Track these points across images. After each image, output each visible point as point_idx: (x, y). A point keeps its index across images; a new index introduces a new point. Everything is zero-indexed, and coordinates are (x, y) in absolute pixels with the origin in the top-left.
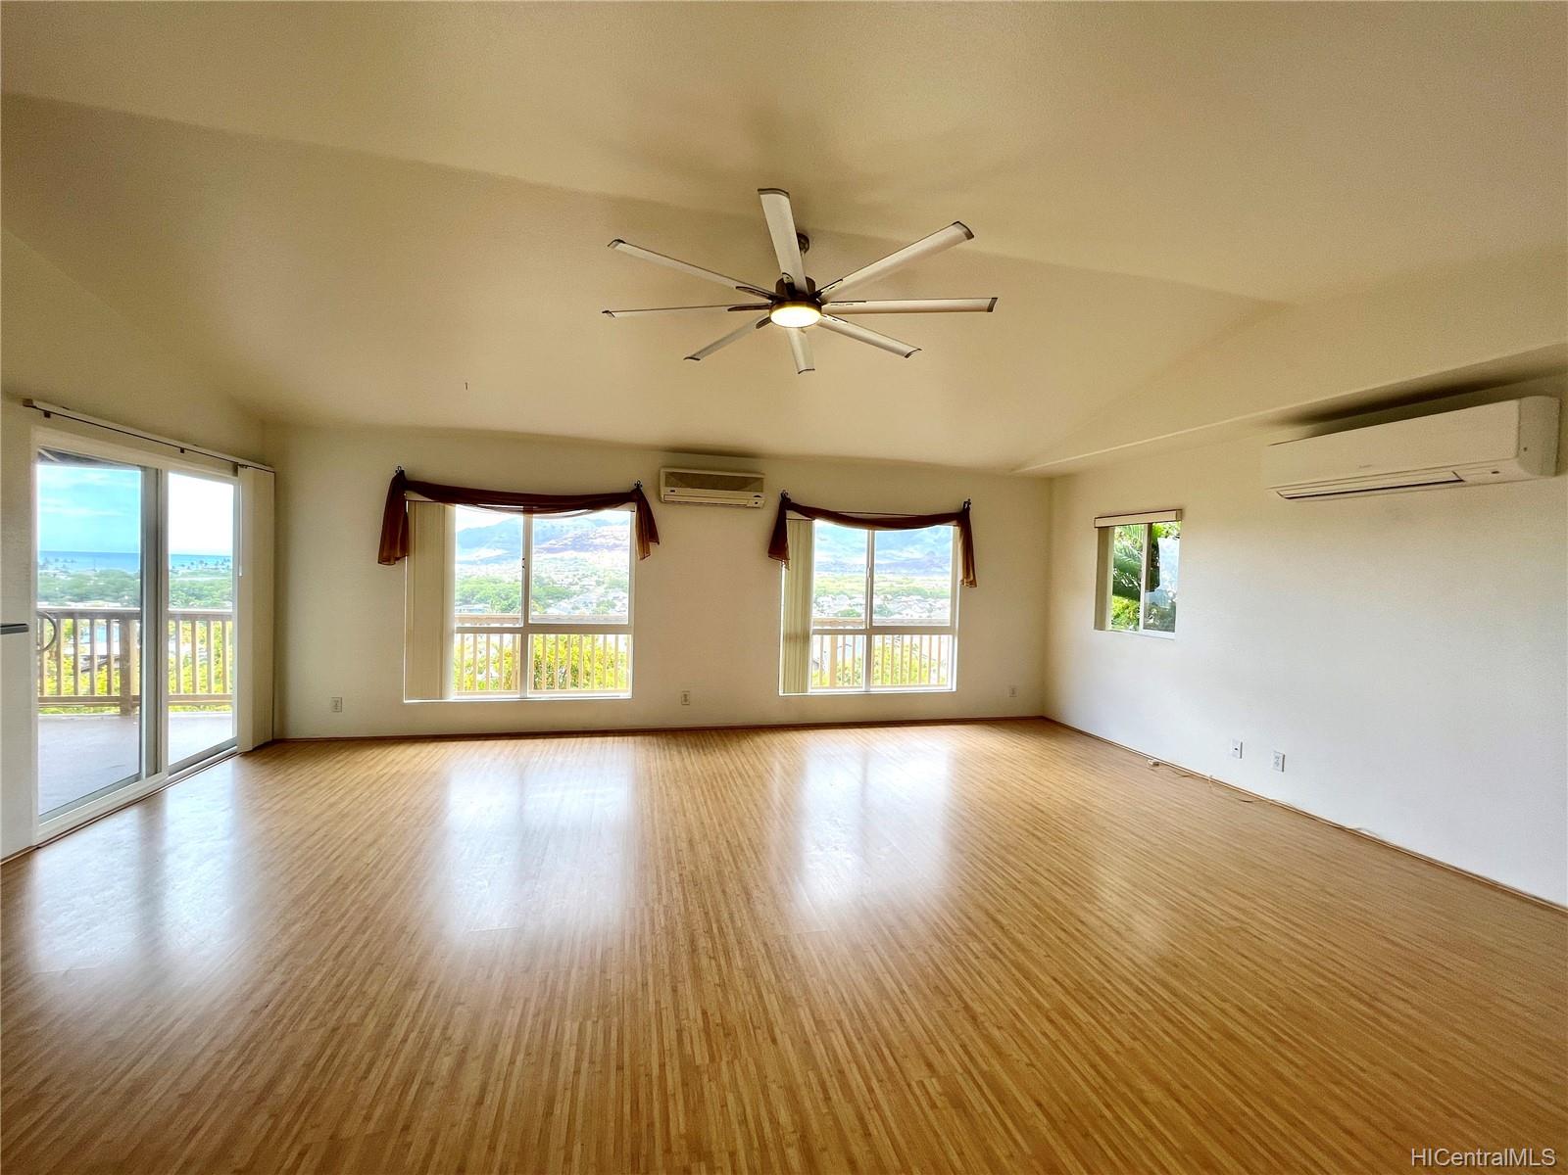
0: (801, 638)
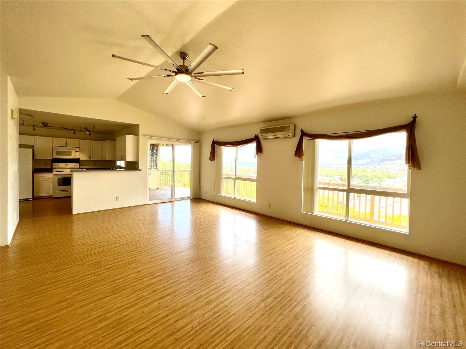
0: (311, 190)
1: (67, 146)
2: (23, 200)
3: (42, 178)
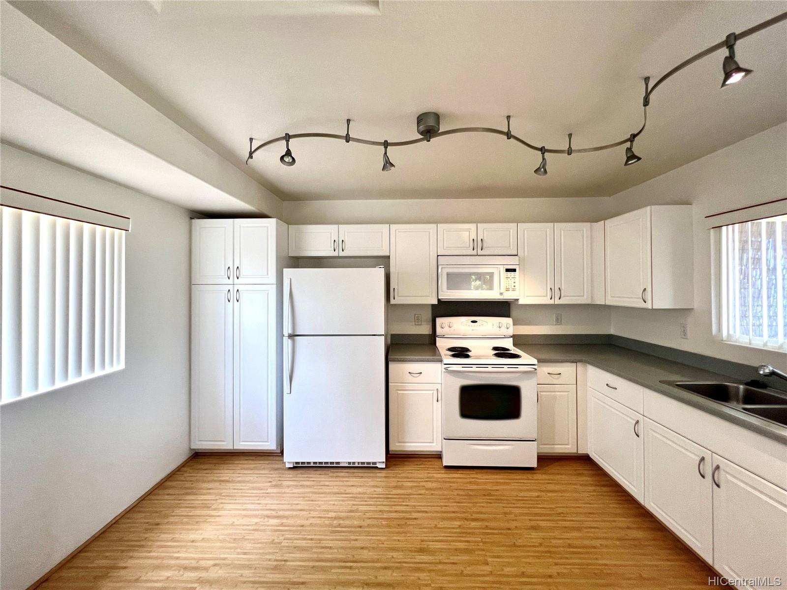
1: (480, 252)
2: (360, 465)
3: (410, 378)
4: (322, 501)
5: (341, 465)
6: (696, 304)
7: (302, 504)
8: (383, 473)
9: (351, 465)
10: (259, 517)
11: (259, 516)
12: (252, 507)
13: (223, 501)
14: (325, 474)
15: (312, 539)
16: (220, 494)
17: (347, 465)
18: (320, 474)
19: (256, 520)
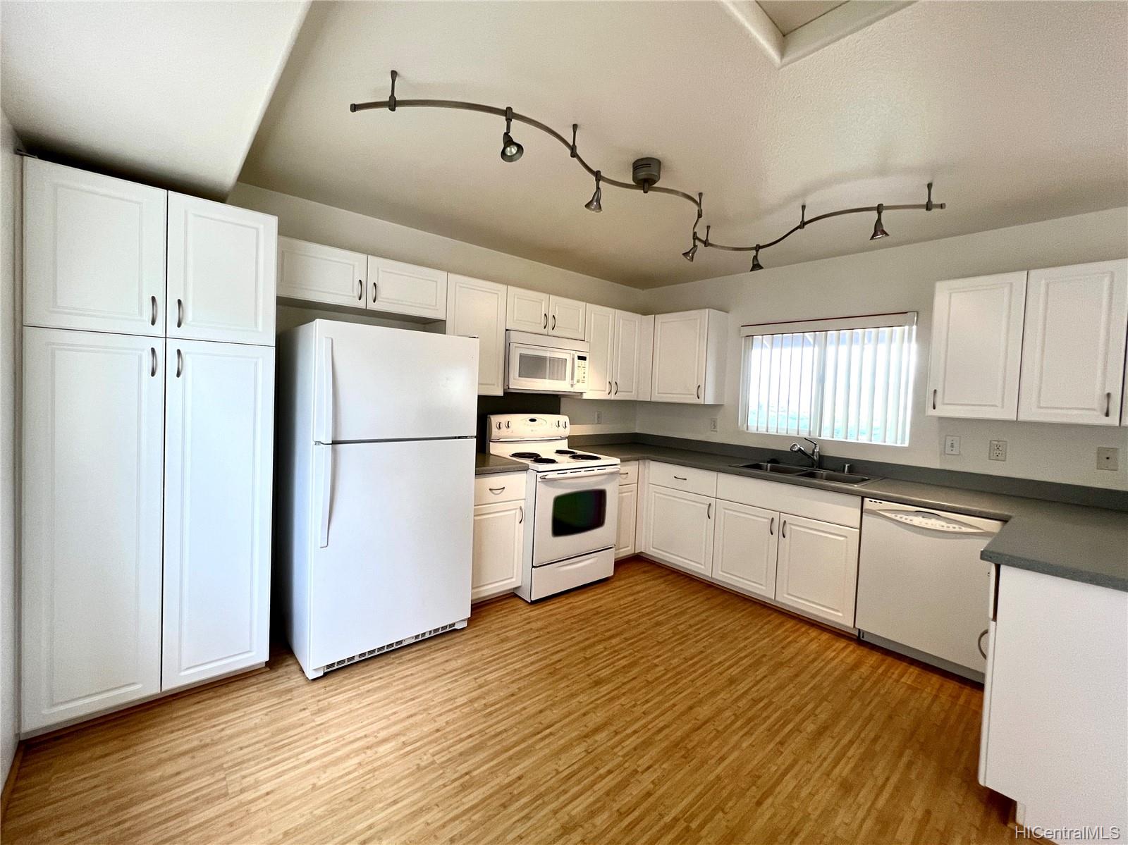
1: (552, 332)
2: (433, 635)
3: (491, 497)
4: (428, 693)
5: (404, 644)
6: (726, 401)
7: (403, 710)
8: (469, 634)
9: (420, 639)
10: (352, 756)
11: (351, 754)
12: (318, 751)
13: (243, 773)
14: (387, 665)
15: (471, 736)
16: (220, 768)
17: (414, 641)
18: (381, 667)
19: (355, 760)
